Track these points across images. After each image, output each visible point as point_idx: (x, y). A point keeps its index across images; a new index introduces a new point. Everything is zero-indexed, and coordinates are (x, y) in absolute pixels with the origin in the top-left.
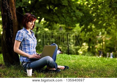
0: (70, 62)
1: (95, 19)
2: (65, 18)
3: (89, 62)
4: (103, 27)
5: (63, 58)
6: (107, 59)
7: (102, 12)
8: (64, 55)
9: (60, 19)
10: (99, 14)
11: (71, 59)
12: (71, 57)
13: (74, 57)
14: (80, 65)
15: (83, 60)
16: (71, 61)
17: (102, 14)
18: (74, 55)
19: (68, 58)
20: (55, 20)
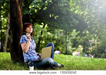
0: (66, 62)
1: (89, 26)
2: (64, 25)
3: (82, 61)
4: (95, 33)
5: (60, 58)
6: (97, 60)
7: (95, 20)
8: (61, 55)
9: (59, 25)
10: (92, 22)
11: (67, 59)
12: (67, 57)
13: (70, 57)
14: (73, 64)
15: (77, 60)
16: (67, 60)
17: (95, 22)
18: (70, 56)
19: (64, 58)
20: (56, 25)
